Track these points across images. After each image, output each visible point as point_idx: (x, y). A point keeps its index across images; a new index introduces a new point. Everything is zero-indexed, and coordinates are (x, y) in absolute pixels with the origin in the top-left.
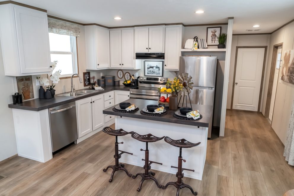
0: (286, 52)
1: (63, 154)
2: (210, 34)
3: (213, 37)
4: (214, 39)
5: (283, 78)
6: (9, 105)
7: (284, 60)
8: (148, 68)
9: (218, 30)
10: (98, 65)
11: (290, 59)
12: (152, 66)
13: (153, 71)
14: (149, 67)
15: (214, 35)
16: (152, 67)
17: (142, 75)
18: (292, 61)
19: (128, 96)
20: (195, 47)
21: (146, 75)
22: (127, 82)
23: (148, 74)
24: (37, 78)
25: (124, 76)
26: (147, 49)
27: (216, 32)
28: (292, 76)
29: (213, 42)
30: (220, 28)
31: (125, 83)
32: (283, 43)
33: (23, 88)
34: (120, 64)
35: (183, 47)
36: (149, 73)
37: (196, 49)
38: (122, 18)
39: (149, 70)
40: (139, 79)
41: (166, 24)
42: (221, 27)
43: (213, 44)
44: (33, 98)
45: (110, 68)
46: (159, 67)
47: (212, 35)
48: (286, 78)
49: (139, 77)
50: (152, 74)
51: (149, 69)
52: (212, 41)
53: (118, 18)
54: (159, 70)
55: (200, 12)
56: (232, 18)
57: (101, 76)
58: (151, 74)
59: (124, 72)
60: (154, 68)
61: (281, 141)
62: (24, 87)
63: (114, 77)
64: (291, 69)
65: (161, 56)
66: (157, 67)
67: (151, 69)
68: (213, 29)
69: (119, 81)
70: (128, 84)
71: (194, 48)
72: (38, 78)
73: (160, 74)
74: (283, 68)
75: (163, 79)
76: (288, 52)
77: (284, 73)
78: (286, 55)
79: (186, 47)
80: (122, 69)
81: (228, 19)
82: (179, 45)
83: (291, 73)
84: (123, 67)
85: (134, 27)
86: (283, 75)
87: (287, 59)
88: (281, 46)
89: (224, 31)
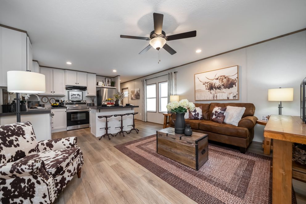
4: (108, 83)
9: (110, 79)
13: (75, 97)
15: (108, 81)
16: (75, 95)
17: (66, 99)
18: (136, 92)
23: (71, 99)
25: (49, 101)
26: (76, 83)
31: (54, 105)
35: (97, 85)
37: (104, 86)
38: (72, 63)
39: (72, 96)
41: (88, 73)
43: (108, 85)
49: (64, 101)
53: (69, 63)
54: (80, 96)
55: (115, 71)
56: (120, 76)
58: (74, 99)
60: (76, 95)
63: (39, 102)
65: (84, 89)
66: (78, 95)
69: (44, 104)
73: (80, 99)
74: (131, 95)
75: (83, 101)
76: (133, 90)
77: (133, 97)
78: (132, 91)
79: (99, 85)
80: (53, 95)
81: (118, 76)
82: (95, 83)
83: (137, 96)
84: (54, 93)
85: (65, 69)
86: (132, 98)
87: (133, 92)
88: (127, 88)
89: (113, 80)
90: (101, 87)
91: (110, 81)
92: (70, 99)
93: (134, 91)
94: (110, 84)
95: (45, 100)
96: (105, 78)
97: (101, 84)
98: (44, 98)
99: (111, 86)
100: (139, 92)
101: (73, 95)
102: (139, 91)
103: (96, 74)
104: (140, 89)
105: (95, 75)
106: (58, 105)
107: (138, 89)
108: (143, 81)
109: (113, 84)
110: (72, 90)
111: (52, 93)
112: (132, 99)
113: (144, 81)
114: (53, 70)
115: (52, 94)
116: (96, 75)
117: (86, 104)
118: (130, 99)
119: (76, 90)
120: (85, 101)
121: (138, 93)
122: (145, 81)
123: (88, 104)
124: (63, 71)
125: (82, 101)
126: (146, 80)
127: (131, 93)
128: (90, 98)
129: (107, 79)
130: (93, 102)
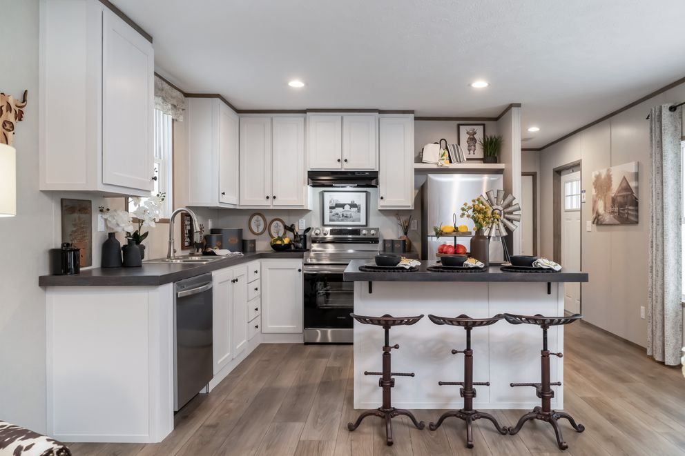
0: (598, 173)
1: (193, 417)
2: (464, 137)
3: (472, 143)
4: (473, 147)
5: (598, 220)
6: (41, 278)
7: (595, 188)
8: (331, 208)
9: (479, 130)
10: (224, 194)
11: (613, 183)
12: (342, 202)
13: (343, 215)
14: (334, 205)
15: (472, 140)
16: (343, 206)
17: (315, 223)
18: (620, 185)
19: (300, 270)
20: (443, 159)
21: (325, 223)
22: (281, 240)
23: (331, 220)
24: (101, 211)
25: (267, 227)
26: (339, 161)
27: (475, 133)
28: (626, 211)
29: (472, 152)
30: (482, 127)
31: (279, 242)
32: (581, 160)
33: (72, 231)
34: (268, 197)
35: (419, 159)
36: (333, 218)
37: (446, 164)
38: (307, 84)
40: (307, 234)
41: (381, 112)
42: (484, 125)
43: (472, 156)
44: (91, 265)
45: (238, 208)
46: (357, 204)
47: (469, 138)
48: (608, 218)
49: (308, 230)
50: (342, 220)
51: (333, 211)
52: (469, 150)
53: (296, 84)
54: (359, 211)
55: (480, 84)
56: (519, 105)
57: (210, 228)
58: (339, 221)
59: (269, 219)
60: (347, 207)
61: (621, 336)
62: (75, 232)
63: (240, 232)
64: (619, 199)
65: (367, 180)
66: (353, 205)
67: (339, 210)
68: (469, 128)
69: (254, 242)
70: (285, 245)
71: (442, 162)
72: (104, 210)
73: (359, 221)
74: (595, 202)
75: (369, 230)
76: (604, 173)
77: (601, 210)
78: (598, 177)
79: (424, 159)
80: (271, 208)
81: (511, 106)
82: (411, 154)
83: (621, 205)
84: (276, 202)
85: (305, 111)
86: (598, 215)
87: (602, 185)
88: (576, 166)
89: (491, 133)
90: (435, 167)
91: (479, 136)
92: (327, 222)
93: (609, 177)
94: (479, 153)
95: (258, 226)
96: (459, 125)
97: (433, 155)
98: (255, 218)
99: (484, 160)
100: (633, 184)
101: (338, 206)
102: (637, 176)
103: (412, 112)
104: (638, 165)
105: (412, 116)
106: (289, 245)
107: (631, 168)
108: (655, 120)
109: (493, 150)
110: (331, 186)
111: (268, 202)
112: (598, 221)
113: (660, 116)
114: (272, 119)
115: (270, 205)
116: (416, 119)
117: (381, 242)
118: (589, 224)
119: (349, 188)
120: (377, 230)
121: (628, 188)
122: (666, 113)
123: (385, 241)
124: (299, 118)
125: (364, 232)
126: (673, 109)
127: (594, 192)
128: (394, 219)
129: (463, 130)
130: (406, 234)
